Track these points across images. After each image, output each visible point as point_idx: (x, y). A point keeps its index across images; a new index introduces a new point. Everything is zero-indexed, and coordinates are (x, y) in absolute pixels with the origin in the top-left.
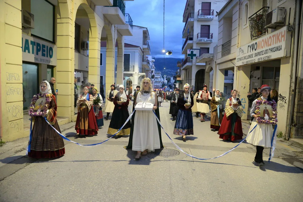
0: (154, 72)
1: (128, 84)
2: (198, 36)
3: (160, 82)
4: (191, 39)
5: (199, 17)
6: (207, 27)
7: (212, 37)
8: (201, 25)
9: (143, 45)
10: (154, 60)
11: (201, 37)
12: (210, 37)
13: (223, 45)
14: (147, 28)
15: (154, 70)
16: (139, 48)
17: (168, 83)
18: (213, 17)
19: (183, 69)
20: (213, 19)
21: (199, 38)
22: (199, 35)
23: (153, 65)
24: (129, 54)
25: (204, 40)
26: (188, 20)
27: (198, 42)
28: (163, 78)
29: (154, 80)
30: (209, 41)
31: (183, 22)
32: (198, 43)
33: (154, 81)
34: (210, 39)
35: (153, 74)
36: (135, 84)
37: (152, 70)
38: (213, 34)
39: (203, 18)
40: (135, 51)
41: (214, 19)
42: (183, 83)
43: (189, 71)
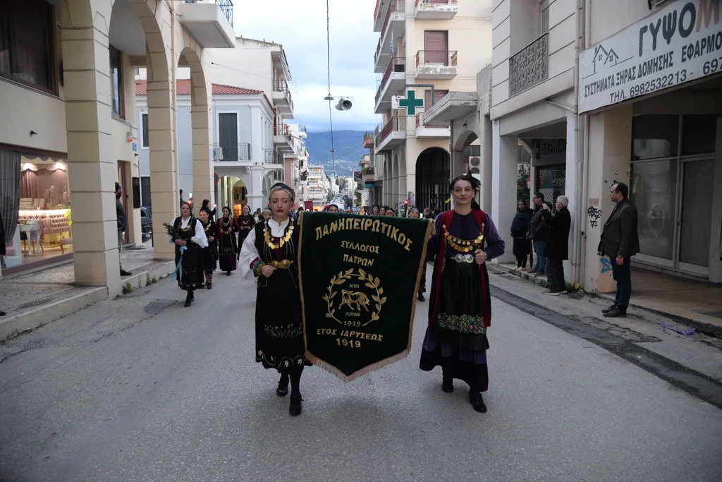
0: (305, 164)
1: (238, 195)
2: (418, 60)
3: (321, 190)
4: (401, 68)
5: (419, 8)
6: (441, 36)
7: (454, 62)
8: (425, 31)
9: (274, 90)
10: (304, 134)
11: (427, 61)
12: (450, 61)
13: (511, 59)
14: (281, 46)
15: (306, 159)
16: (261, 97)
17: (340, 192)
18: (455, 7)
19: (381, 152)
20: (456, 13)
21: (422, 65)
22: (422, 56)
23: (304, 148)
24: (236, 114)
25: (436, 69)
26: (390, 19)
27: (419, 75)
28: (330, 180)
29: (308, 185)
30: (448, 73)
31: (375, 31)
32: (420, 77)
33: (308, 187)
34: (450, 66)
35: (302, 170)
36: (254, 194)
37: (300, 158)
38: (456, 52)
39: (429, 12)
40: (251, 104)
41: (457, 15)
42: (381, 187)
43: (396, 156)
